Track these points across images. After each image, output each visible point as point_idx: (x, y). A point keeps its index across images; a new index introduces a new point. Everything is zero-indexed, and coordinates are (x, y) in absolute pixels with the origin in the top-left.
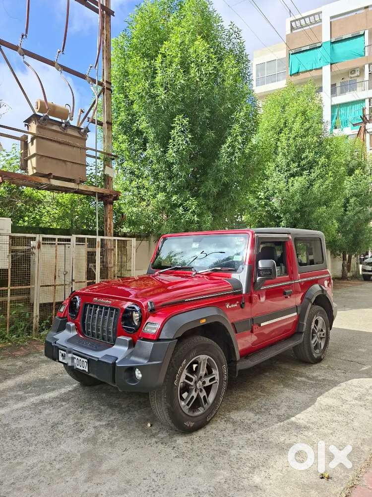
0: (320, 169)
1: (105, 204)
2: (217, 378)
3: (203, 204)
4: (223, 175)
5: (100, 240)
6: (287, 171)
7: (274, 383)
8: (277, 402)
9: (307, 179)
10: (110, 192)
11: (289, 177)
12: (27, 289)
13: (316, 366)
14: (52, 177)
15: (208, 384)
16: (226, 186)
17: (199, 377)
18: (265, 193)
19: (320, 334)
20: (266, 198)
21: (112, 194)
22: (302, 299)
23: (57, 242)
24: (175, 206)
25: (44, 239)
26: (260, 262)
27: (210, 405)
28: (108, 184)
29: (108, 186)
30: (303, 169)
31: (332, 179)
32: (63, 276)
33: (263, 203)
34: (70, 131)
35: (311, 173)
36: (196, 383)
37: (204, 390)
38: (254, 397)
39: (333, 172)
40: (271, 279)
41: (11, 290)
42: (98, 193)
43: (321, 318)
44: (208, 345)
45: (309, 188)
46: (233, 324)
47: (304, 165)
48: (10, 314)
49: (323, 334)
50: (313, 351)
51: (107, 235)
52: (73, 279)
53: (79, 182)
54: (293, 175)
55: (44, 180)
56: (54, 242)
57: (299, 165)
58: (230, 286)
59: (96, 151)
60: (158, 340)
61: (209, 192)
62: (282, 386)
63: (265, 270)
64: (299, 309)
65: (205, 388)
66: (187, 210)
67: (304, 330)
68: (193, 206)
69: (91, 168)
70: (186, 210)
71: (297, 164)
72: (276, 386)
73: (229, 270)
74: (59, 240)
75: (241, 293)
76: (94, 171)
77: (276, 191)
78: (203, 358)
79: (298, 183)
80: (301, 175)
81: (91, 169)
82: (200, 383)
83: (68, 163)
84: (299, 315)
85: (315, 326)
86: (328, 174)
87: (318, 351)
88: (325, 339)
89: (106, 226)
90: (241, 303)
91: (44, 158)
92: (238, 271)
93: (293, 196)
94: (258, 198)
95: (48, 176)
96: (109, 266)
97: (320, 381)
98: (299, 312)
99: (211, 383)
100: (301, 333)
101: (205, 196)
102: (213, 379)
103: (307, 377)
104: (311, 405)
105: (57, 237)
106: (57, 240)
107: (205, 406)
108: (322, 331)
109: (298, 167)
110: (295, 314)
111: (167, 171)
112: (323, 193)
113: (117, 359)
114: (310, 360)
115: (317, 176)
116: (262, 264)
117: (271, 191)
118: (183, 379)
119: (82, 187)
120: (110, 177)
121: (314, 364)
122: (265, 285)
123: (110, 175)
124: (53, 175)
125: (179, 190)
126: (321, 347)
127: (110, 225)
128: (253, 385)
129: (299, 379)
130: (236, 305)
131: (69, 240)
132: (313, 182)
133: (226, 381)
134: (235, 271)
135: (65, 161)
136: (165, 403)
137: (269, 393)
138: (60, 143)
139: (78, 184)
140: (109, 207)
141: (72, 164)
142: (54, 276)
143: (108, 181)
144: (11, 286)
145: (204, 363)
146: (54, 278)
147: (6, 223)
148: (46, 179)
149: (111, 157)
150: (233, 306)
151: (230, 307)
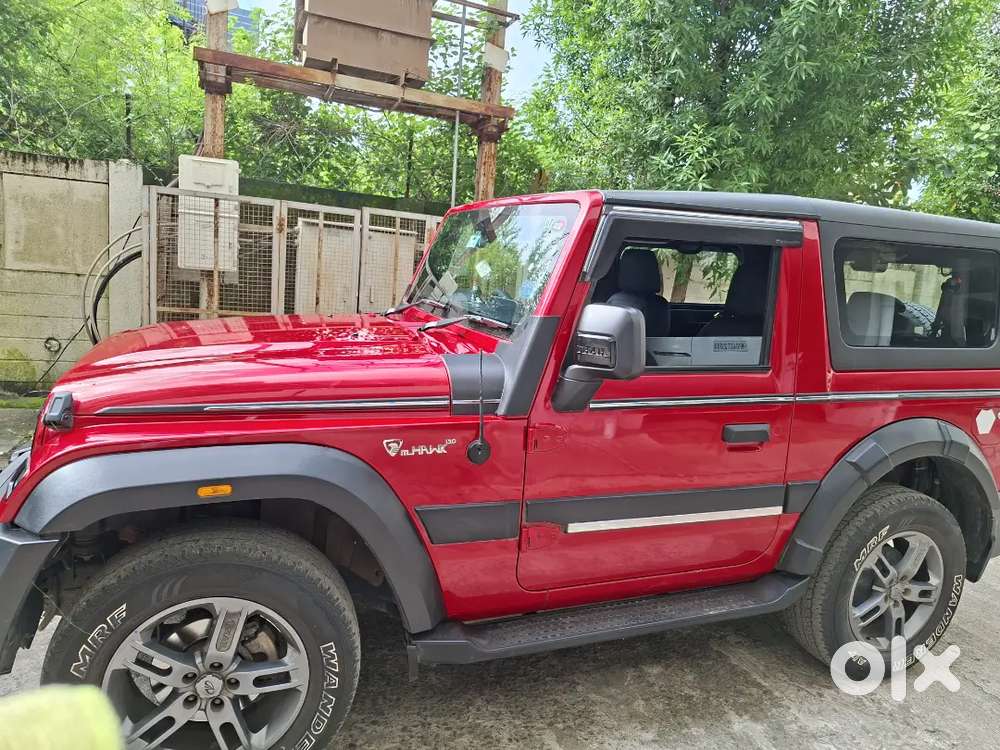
1: (480, 142)
4: (798, 55)
10: (487, 108)
14: (338, 68)
19: (907, 590)
21: (490, 113)
23: (321, 221)
25: (291, 212)
28: (489, 89)
36: (193, 679)
42: (461, 112)
49: (925, 593)
53: (404, 81)
55: (321, 77)
56: (315, 221)
58: (445, 384)
63: (591, 340)
64: (799, 498)
67: (810, 568)
74: (328, 216)
83: (384, 35)
88: (931, 609)
91: (326, 23)
95: (329, 67)
98: (793, 507)
100: (795, 578)
102: (278, 679)
105: (322, 209)
106: (321, 216)
119: (414, 95)
120: (496, 71)
123: (495, 67)
124: (339, 62)
131: (350, 219)
134: (508, 332)
135: (376, 30)
139: (404, 87)
140: (487, 147)
141: (394, 36)
142: (315, 299)
143: (490, 81)
144: (221, 309)
145: (234, 626)
146: (315, 303)
147: (228, 173)
148: (328, 74)
149: (501, 18)
150: (421, 450)
151: (405, 453)
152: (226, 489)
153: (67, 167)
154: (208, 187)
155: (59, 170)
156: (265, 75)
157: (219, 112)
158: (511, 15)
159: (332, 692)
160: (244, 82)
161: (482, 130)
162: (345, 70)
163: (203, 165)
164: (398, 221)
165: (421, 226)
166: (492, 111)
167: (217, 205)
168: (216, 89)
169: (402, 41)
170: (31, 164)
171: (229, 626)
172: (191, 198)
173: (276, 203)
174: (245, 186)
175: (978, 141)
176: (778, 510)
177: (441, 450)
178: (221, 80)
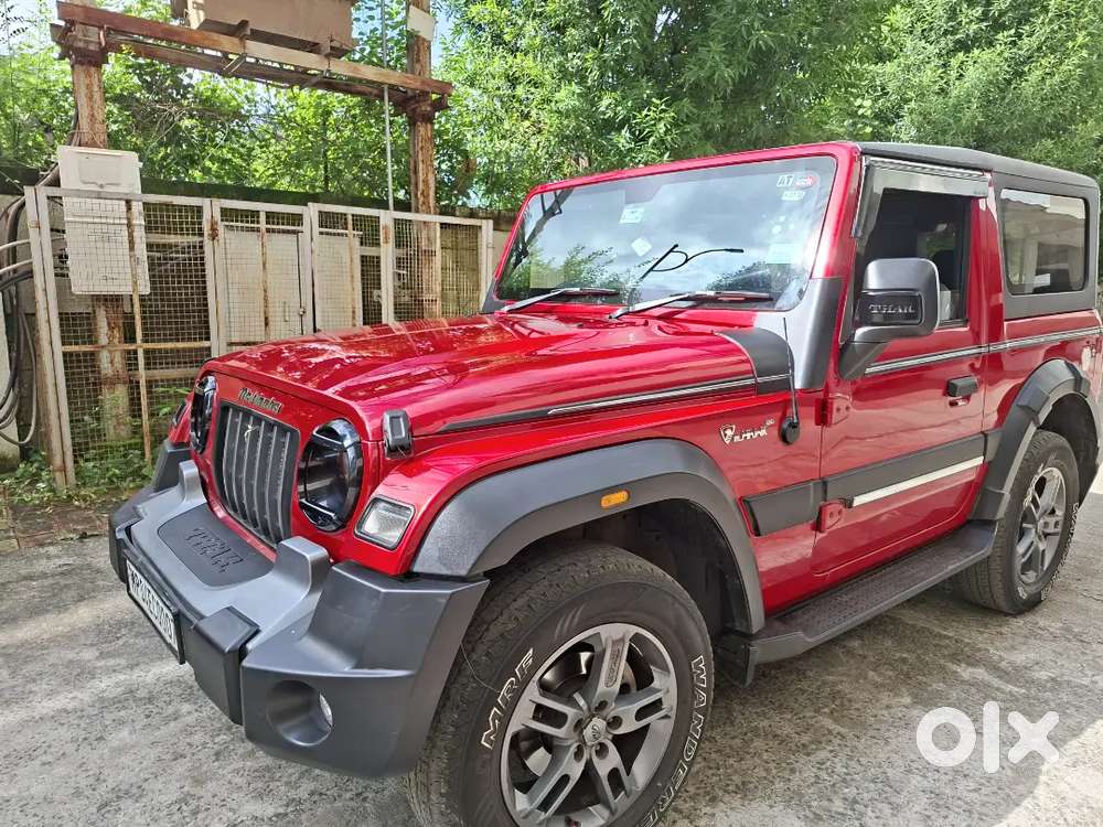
0: (1051, 22)
1: (412, 123)
2: (670, 701)
3: (689, 119)
4: (756, 25)
5: (391, 225)
6: (946, 33)
7: (877, 686)
8: (890, 772)
9: (1006, 55)
10: (423, 82)
11: (952, 52)
12: (201, 349)
13: (1018, 623)
14: (249, 32)
15: (629, 726)
16: (762, 57)
17: (595, 704)
18: (875, 100)
19: (1046, 524)
20: (876, 116)
21: (428, 89)
22: (1004, 408)
23: (263, 224)
24: (610, 126)
25: (225, 213)
26: (872, 268)
27: (633, 798)
28: (418, 61)
29: (418, 66)
30: (998, 26)
31: (1084, 53)
32: (298, 318)
33: (868, 130)
35: (1019, 36)
36: (579, 726)
37: (612, 748)
38: (805, 739)
39: (1090, 34)
40: (914, 335)
41: (147, 352)
42: (390, 86)
43: (1057, 472)
44: (639, 587)
45: (1009, 82)
46: (744, 504)
47: (1000, 15)
48: (152, 415)
49: (1056, 524)
50: (1016, 579)
51: (417, 211)
52: (318, 327)
53: (329, 50)
54: (964, 46)
55: (229, 45)
56: (256, 225)
57: (985, 13)
58: (747, 361)
60: (409, 576)
61: (709, 79)
62: (907, 700)
63: (891, 297)
64: (993, 444)
65: (617, 740)
66: (643, 139)
67: (1001, 513)
68: (662, 125)
69: (371, 13)
70: (640, 139)
71: (980, 10)
72: (885, 698)
73: (749, 300)
74: (270, 216)
75: (787, 384)
76: (377, 24)
77: (911, 94)
78: (614, 634)
79: (980, 68)
80: (991, 44)
81: (372, 18)
82: (599, 723)
84: (990, 462)
85: (1034, 499)
86: (1073, 38)
87: (1031, 576)
88: (1057, 538)
89: (416, 184)
90: (785, 426)
92: (780, 304)
93: (958, 108)
94: (853, 114)
95: (238, 30)
96: (426, 297)
97: (1041, 686)
98: (990, 456)
99: (643, 723)
100: (990, 523)
101: (698, 93)
102: (656, 706)
103: (994, 668)
104: (1023, 796)
105: (263, 207)
106: (263, 218)
107: (614, 802)
108: (1053, 512)
109: (982, 21)
110: (979, 461)
111: (588, 16)
112: (1051, 100)
113: (257, 632)
114: (1003, 604)
115: (1039, 49)
116: (882, 273)
117: (894, 97)
118: (522, 718)
119: (340, 68)
120: (424, 40)
121: (1014, 616)
122: (884, 357)
123: (422, 34)
124: (251, 26)
125: (620, 75)
126: (1042, 565)
127: (426, 182)
128: (804, 685)
129: (966, 672)
130: (763, 432)
131: (297, 219)
132: (1023, 63)
133: (703, 711)
134: (769, 301)
136: (442, 813)
137: (859, 724)
139: (328, 56)
140: (422, 130)
142: (263, 319)
143: (419, 51)
144: (147, 341)
146: (263, 324)
147: (126, 169)
148: (233, 39)
150: (749, 434)
151: (737, 438)
152: (621, 497)
154: (101, 186)
157: (96, 89)
159: (701, 710)
161: (414, 110)
162: (258, 36)
163: (91, 157)
164: (350, 218)
166: (428, 85)
167: (129, 208)
168: (88, 60)
172: (94, 201)
173: (204, 203)
175: (863, 116)
178: (93, 47)
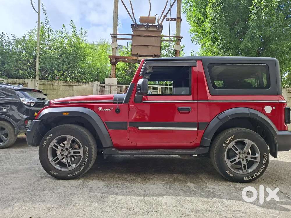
2: (81, 153)
15: (72, 154)
17: (65, 148)
26: (139, 81)
27: (73, 168)
34: (151, 29)
36: (63, 151)
43: (249, 141)
46: (105, 122)
55: (135, 58)
59: (169, 36)
78: (69, 137)
83: (149, 47)
87: (241, 172)
102: (77, 153)
107: (68, 167)
118: (51, 145)
120: (178, 51)
133: (88, 156)
138: (145, 36)
141: (152, 47)
143: (176, 53)
145: (70, 141)
147: (115, 81)
148: (137, 57)
149: (179, 38)
150: (106, 110)
151: (102, 110)
152: (68, 114)
153: (86, 84)
154: (110, 84)
155: (84, 84)
156: (124, 59)
158: (181, 37)
159: (87, 156)
160: (120, 62)
162: (140, 56)
163: (110, 79)
164: (151, 87)
165: (157, 88)
167: (111, 87)
168: (114, 64)
169: (154, 48)
170: (79, 83)
171: (69, 140)
173: (123, 85)
174: (118, 83)
176: (196, 129)
177: (110, 110)
178: (115, 62)
